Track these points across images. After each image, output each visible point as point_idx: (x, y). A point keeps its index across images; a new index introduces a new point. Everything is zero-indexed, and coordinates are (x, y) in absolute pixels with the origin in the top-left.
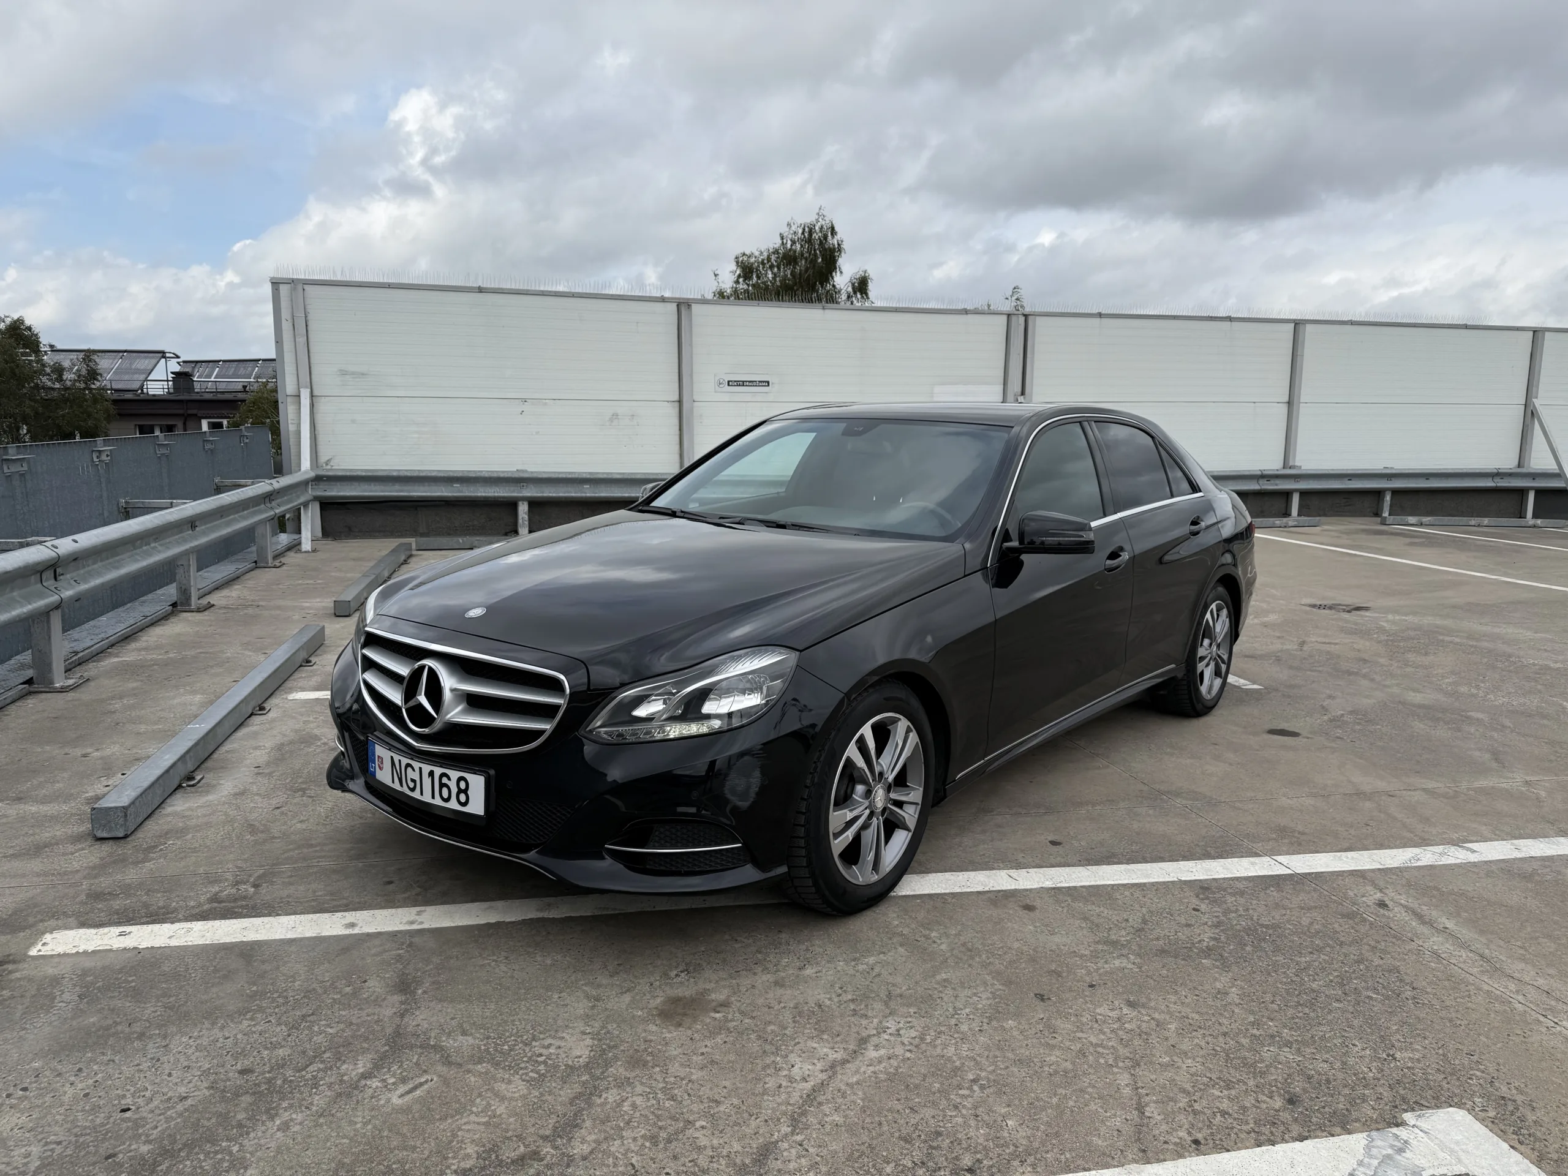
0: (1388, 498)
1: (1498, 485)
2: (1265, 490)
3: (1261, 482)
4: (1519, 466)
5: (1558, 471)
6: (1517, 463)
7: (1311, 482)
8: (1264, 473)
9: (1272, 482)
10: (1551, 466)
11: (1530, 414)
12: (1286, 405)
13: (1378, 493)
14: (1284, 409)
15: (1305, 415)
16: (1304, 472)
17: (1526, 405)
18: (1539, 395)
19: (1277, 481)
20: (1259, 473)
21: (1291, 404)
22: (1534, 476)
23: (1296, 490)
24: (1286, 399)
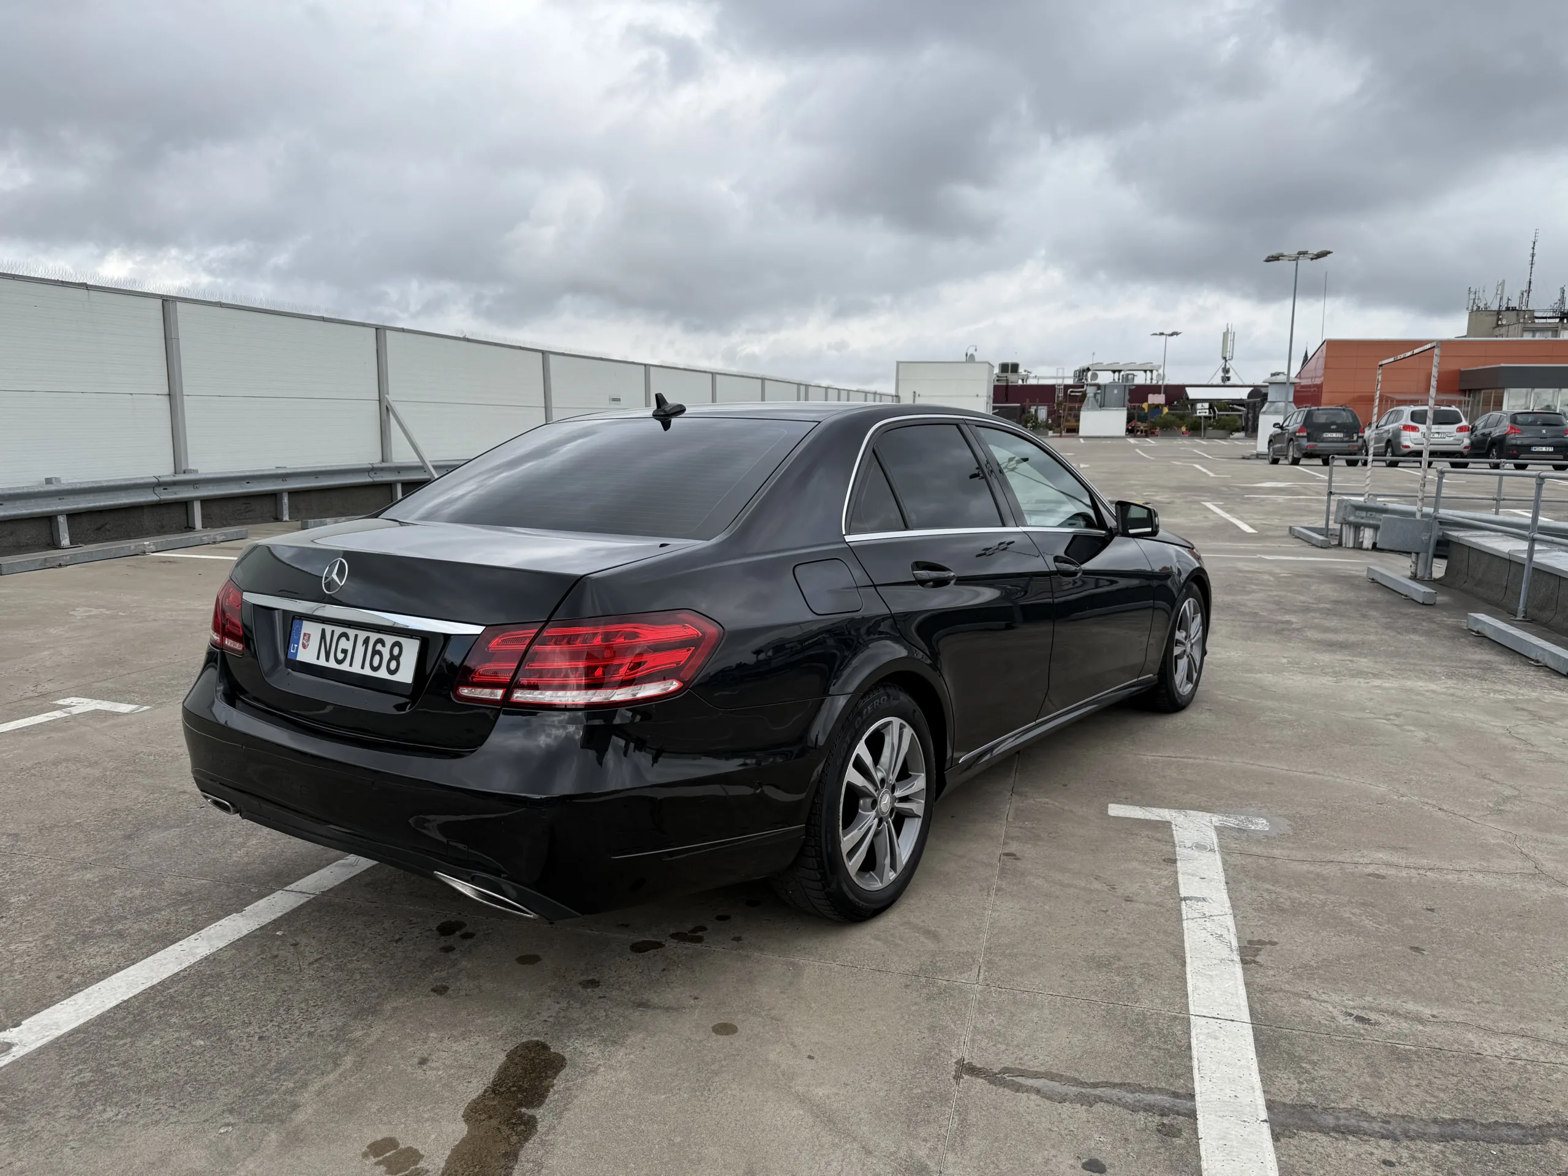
0: (286, 500)
1: (376, 479)
2: (164, 500)
3: (157, 490)
4: (383, 461)
5: (420, 464)
6: (380, 458)
7: (210, 487)
8: (161, 479)
9: (170, 490)
10: (412, 459)
11: (385, 410)
12: (167, 398)
13: (275, 496)
14: (164, 403)
15: (191, 408)
16: (203, 476)
17: (380, 400)
18: (390, 392)
19: (175, 489)
20: (155, 480)
21: (172, 396)
22: (399, 469)
23: (197, 499)
24: (166, 391)
